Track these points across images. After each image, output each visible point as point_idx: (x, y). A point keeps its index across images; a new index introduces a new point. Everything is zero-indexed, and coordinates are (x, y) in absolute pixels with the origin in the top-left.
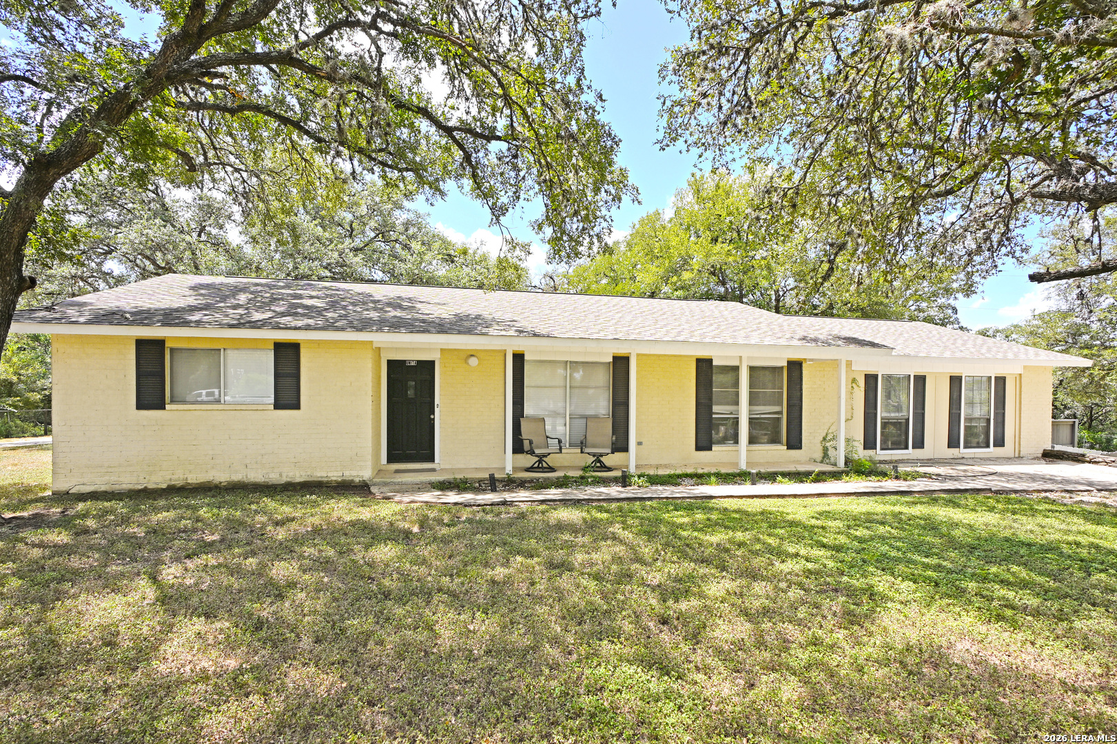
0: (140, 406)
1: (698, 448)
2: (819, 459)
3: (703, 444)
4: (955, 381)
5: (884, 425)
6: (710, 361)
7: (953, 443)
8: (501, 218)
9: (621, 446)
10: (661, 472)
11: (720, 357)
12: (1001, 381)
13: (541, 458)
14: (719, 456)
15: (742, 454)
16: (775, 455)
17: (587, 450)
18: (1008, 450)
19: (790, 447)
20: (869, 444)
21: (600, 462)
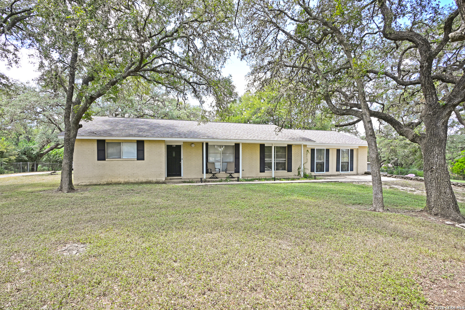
0: (98, 160)
1: (261, 172)
2: (297, 175)
3: (262, 171)
4: (338, 151)
5: (317, 164)
6: (264, 145)
7: (338, 170)
8: (203, 104)
9: (237, 171)
10: (249, 178)
11: (267, 144)
12: (352, 151)
13: (214, 174)
14: (266, 174)
15: (273, 173)
16: (284, 173)
17: (227, 172)
18: (354, 172)
19: (288, 171)
20: (312, 170)
21: (231, 175)
